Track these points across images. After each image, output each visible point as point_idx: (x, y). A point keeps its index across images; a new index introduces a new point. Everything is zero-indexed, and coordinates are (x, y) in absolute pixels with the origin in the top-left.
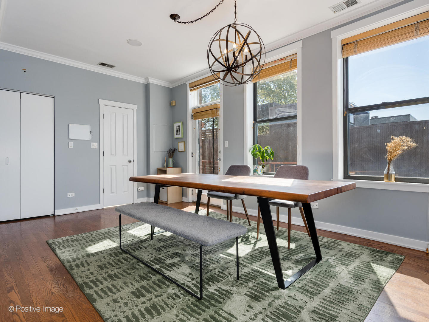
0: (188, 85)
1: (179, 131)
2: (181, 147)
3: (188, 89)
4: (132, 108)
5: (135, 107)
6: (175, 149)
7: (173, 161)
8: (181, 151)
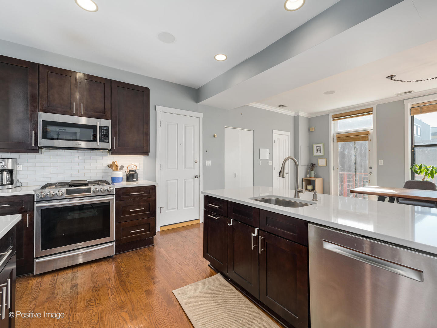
0: (331, 116)
1: (320, 150)
2: (322, 162)
3: (331, 119)
4: (287, 134)
5: (289, 133)
6: (314, 164)
7: (314, 173)
8: (321, 165)
